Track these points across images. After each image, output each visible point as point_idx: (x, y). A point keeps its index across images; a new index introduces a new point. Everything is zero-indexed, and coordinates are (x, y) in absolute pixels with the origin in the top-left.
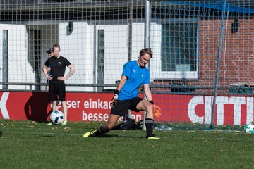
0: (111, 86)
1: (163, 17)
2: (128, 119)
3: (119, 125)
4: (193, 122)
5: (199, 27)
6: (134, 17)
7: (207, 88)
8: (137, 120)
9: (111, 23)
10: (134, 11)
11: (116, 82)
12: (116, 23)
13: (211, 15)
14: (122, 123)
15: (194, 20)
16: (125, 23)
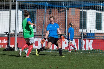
0: (3, 34)
1: (23, 8)
2: (9, 47)
3: (6, 49)
4: (34, 48)
5: (36, 12)
6: (12, 8)
7: (40, 35)
8: (13, 47)
9: (3, 11)
10: (12, 6)
11: (5, 33)
12: (5, 11)
13: (39, 7)
14: (7, 48)
15: (35, 9)
16: (9, 11)
